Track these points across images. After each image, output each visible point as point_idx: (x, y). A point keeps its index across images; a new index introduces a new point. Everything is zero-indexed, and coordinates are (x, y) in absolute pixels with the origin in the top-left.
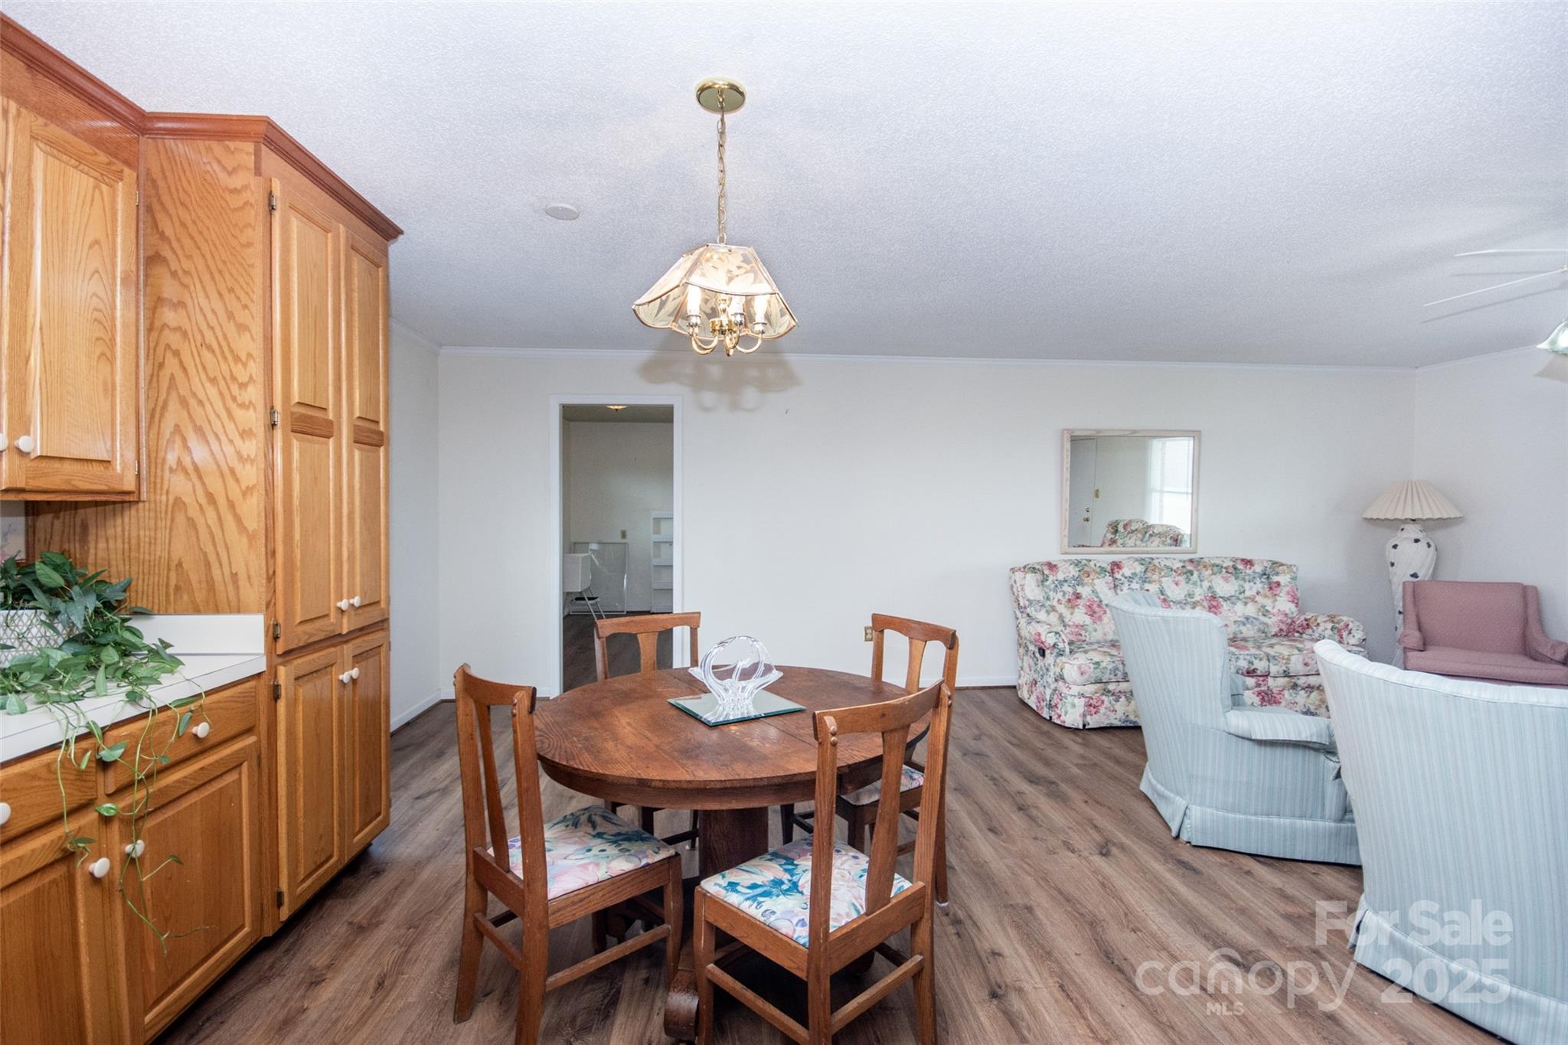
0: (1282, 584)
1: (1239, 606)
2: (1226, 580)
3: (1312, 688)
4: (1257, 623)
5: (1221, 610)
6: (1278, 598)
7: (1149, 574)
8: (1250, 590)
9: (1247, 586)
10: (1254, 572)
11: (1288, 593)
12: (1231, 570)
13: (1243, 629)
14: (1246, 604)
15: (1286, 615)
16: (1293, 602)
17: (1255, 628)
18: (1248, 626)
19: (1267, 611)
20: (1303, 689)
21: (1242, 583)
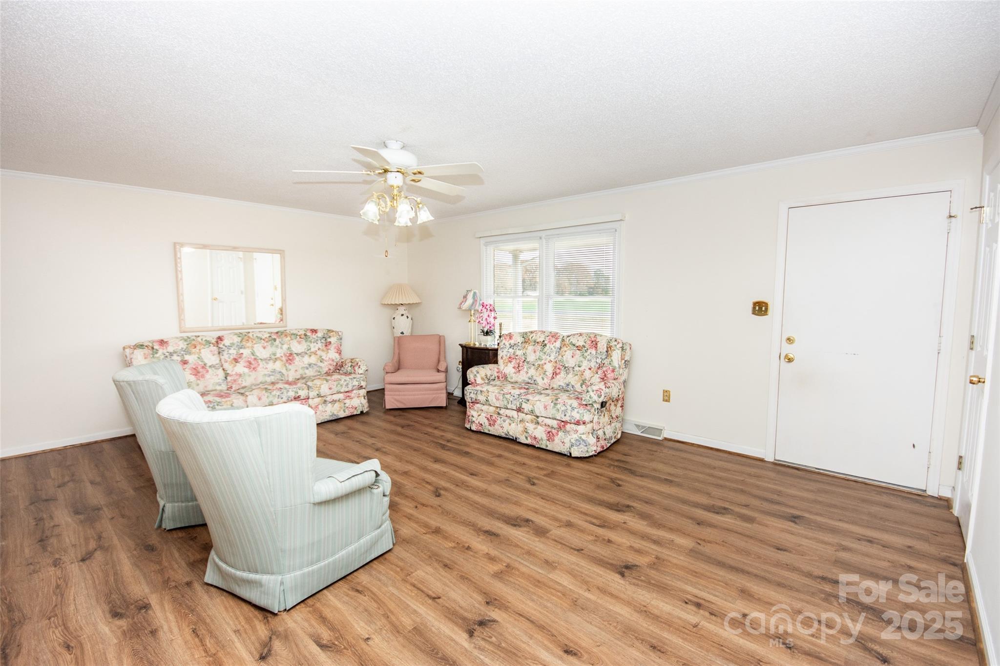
0: (332, 343)
1: (306, 357)
2: (299, 343)
3: (336, 401)
4: (315, 367)
5: (294, 361)
6: (329, 351)
7: (244, 343)
8: (314, 347)
9: (312, 345)
10: (317, 337)
11: (335, 348)
12: (303, 336)
13: (307, 371)
14: (310, 356)
15: (333, 360)
16: (337, 352)
17: (314, 370)
18: (310, 369)
19: (323, 359)
20: (330, 402)
21: (309, 344)
